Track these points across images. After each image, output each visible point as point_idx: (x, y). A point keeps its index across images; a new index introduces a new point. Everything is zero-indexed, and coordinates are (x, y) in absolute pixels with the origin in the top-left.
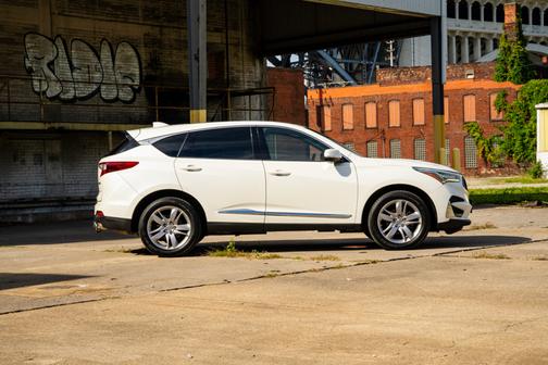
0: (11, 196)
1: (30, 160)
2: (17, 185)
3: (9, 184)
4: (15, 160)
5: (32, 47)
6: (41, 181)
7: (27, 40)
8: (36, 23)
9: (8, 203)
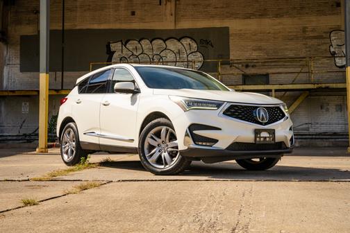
0: (318, 131)
1: (332, 108)
2: (323, 124)
3: (317, 123)
4: (322, 108)
5: (335, 39)
6: (341, 122)
7: (332, 35)
8: (338, 24)
9: (315, 135)
